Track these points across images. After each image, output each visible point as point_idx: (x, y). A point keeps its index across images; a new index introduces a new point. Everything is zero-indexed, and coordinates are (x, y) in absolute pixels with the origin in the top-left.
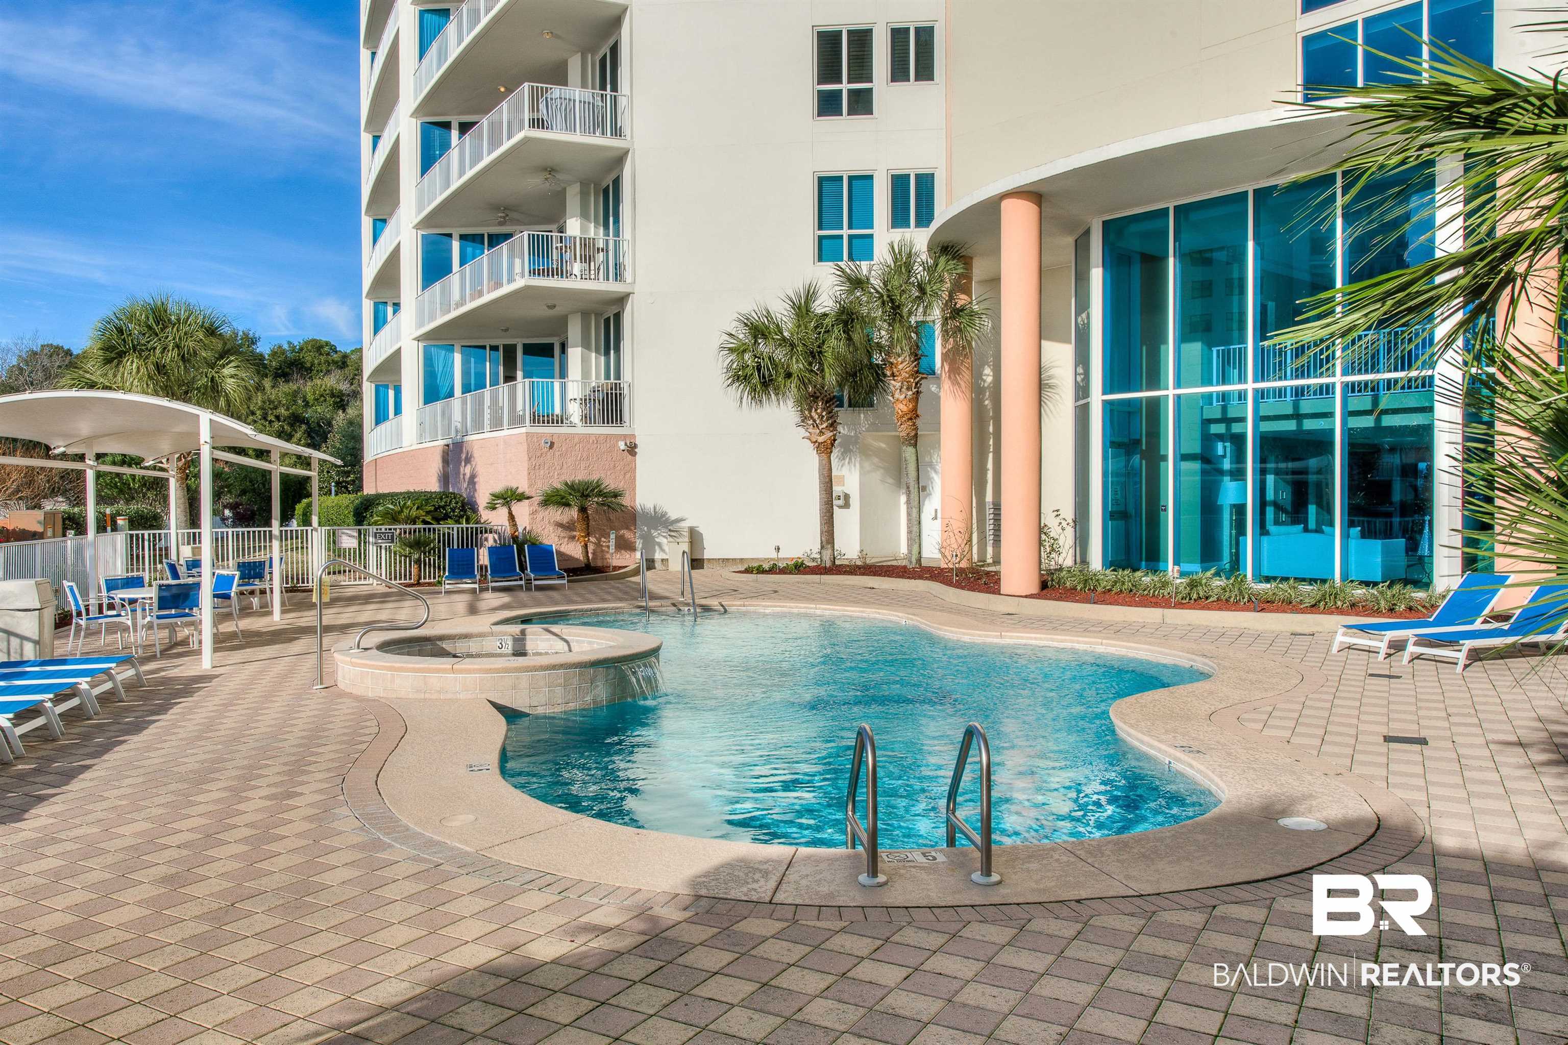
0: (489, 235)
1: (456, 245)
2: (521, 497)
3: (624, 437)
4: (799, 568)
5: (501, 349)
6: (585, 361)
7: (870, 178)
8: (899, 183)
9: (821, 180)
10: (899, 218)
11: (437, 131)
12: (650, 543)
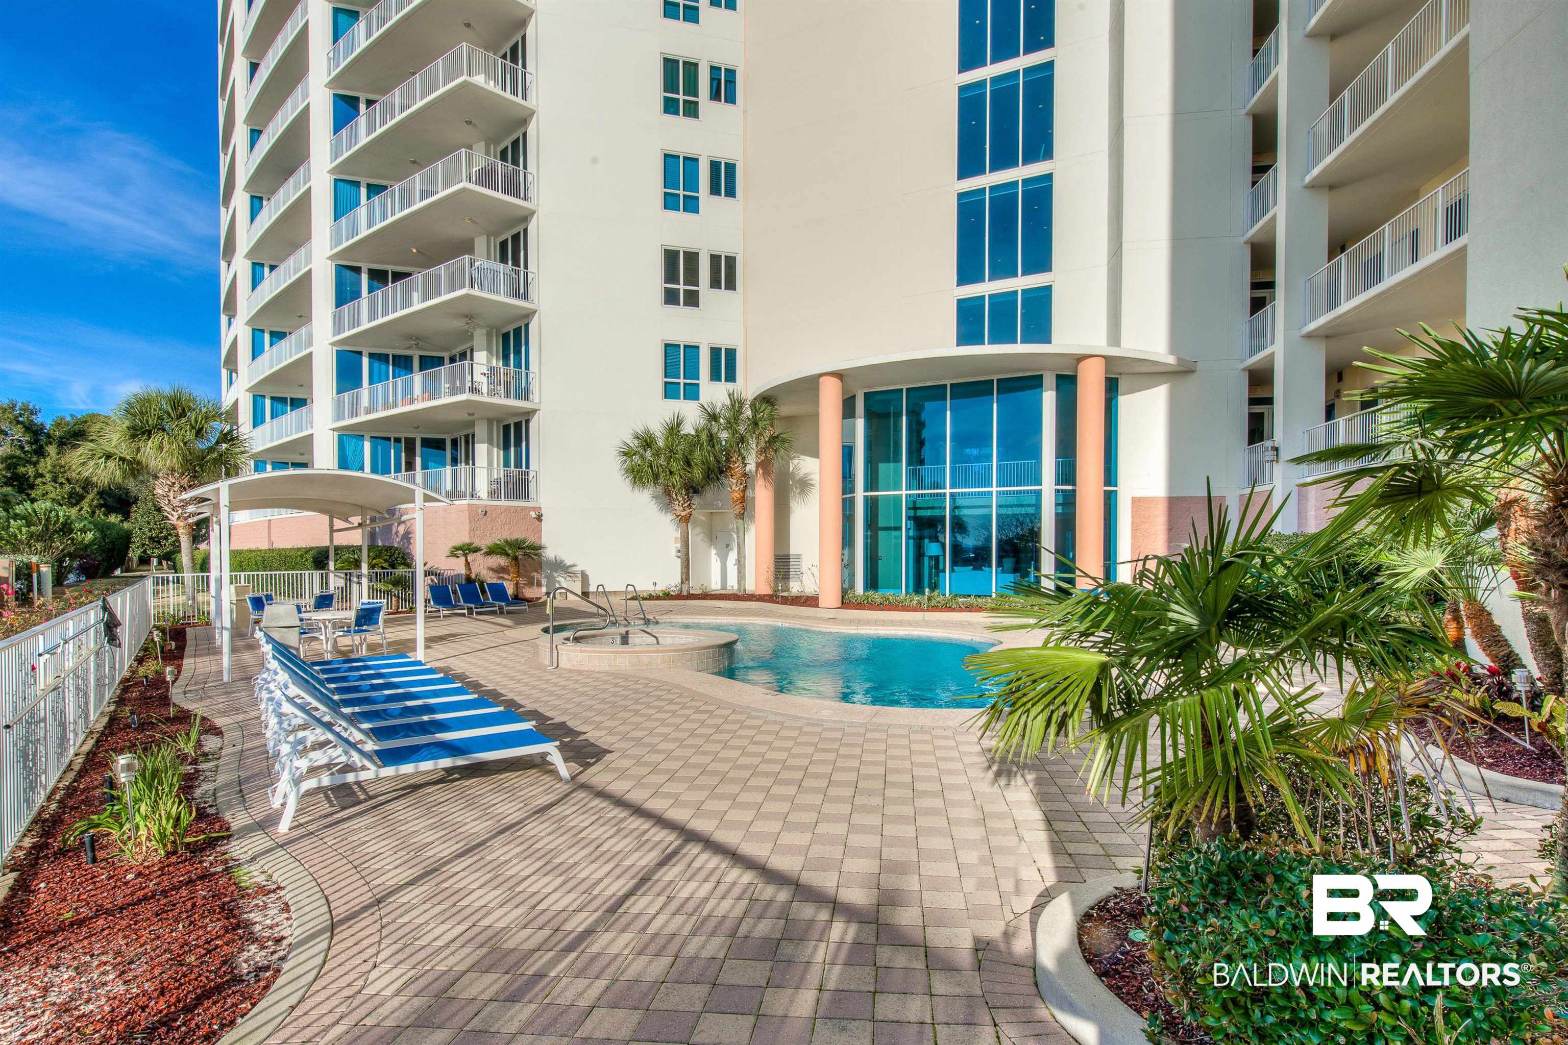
0: (394, 356)
1: (365, 361)
2: (477, 550)
3: (534, 509)
4: (667, 596)
5: (403, 441)
6: (490, 454)
7: (698, 347)
8: (715, 352)
9: (667, 345)
10: (715, 376)
11: (349, 274)
12: (551, 580)
